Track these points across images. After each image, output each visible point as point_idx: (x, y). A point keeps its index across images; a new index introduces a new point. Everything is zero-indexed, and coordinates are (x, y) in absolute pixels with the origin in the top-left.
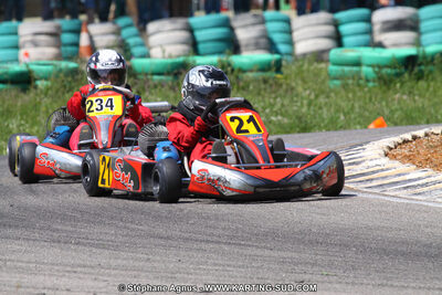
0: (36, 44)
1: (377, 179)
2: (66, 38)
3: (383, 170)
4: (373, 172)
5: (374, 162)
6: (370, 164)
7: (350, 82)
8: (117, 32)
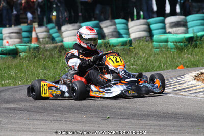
0: (10, 38)
1: (193, 90)
2: (24, 34)
3: (195, 86)
4: (191, 87)
5: (190, 83)
6: (189, 83)
7: (164, 50)
8: (48, 31)
